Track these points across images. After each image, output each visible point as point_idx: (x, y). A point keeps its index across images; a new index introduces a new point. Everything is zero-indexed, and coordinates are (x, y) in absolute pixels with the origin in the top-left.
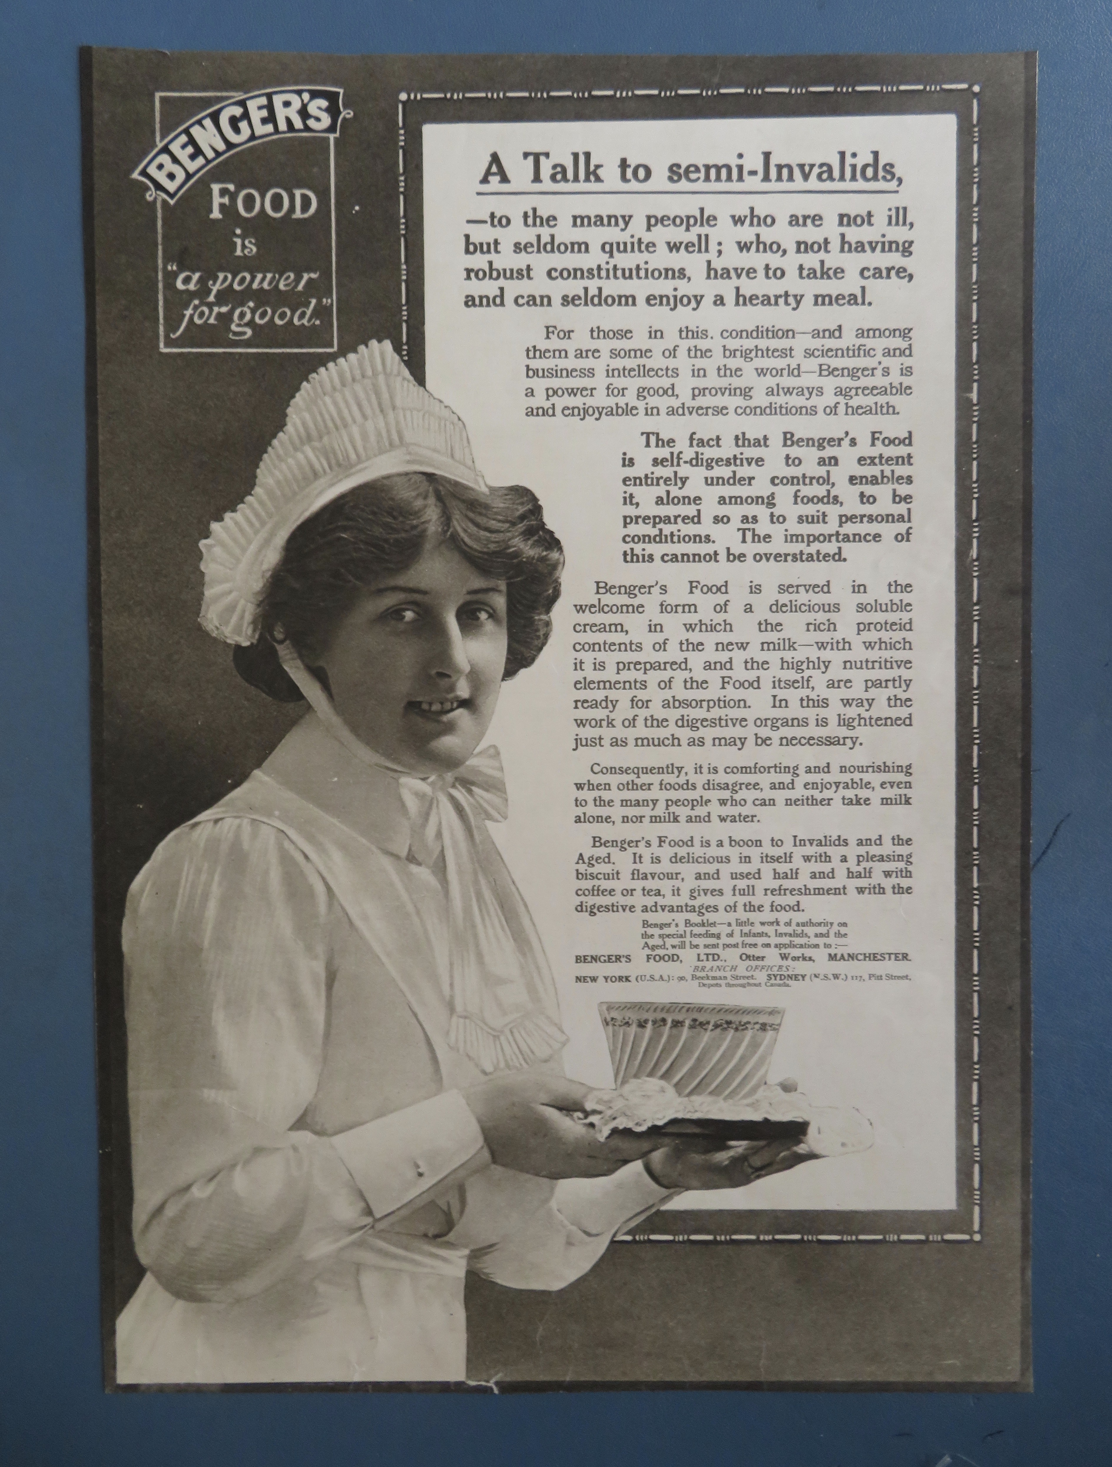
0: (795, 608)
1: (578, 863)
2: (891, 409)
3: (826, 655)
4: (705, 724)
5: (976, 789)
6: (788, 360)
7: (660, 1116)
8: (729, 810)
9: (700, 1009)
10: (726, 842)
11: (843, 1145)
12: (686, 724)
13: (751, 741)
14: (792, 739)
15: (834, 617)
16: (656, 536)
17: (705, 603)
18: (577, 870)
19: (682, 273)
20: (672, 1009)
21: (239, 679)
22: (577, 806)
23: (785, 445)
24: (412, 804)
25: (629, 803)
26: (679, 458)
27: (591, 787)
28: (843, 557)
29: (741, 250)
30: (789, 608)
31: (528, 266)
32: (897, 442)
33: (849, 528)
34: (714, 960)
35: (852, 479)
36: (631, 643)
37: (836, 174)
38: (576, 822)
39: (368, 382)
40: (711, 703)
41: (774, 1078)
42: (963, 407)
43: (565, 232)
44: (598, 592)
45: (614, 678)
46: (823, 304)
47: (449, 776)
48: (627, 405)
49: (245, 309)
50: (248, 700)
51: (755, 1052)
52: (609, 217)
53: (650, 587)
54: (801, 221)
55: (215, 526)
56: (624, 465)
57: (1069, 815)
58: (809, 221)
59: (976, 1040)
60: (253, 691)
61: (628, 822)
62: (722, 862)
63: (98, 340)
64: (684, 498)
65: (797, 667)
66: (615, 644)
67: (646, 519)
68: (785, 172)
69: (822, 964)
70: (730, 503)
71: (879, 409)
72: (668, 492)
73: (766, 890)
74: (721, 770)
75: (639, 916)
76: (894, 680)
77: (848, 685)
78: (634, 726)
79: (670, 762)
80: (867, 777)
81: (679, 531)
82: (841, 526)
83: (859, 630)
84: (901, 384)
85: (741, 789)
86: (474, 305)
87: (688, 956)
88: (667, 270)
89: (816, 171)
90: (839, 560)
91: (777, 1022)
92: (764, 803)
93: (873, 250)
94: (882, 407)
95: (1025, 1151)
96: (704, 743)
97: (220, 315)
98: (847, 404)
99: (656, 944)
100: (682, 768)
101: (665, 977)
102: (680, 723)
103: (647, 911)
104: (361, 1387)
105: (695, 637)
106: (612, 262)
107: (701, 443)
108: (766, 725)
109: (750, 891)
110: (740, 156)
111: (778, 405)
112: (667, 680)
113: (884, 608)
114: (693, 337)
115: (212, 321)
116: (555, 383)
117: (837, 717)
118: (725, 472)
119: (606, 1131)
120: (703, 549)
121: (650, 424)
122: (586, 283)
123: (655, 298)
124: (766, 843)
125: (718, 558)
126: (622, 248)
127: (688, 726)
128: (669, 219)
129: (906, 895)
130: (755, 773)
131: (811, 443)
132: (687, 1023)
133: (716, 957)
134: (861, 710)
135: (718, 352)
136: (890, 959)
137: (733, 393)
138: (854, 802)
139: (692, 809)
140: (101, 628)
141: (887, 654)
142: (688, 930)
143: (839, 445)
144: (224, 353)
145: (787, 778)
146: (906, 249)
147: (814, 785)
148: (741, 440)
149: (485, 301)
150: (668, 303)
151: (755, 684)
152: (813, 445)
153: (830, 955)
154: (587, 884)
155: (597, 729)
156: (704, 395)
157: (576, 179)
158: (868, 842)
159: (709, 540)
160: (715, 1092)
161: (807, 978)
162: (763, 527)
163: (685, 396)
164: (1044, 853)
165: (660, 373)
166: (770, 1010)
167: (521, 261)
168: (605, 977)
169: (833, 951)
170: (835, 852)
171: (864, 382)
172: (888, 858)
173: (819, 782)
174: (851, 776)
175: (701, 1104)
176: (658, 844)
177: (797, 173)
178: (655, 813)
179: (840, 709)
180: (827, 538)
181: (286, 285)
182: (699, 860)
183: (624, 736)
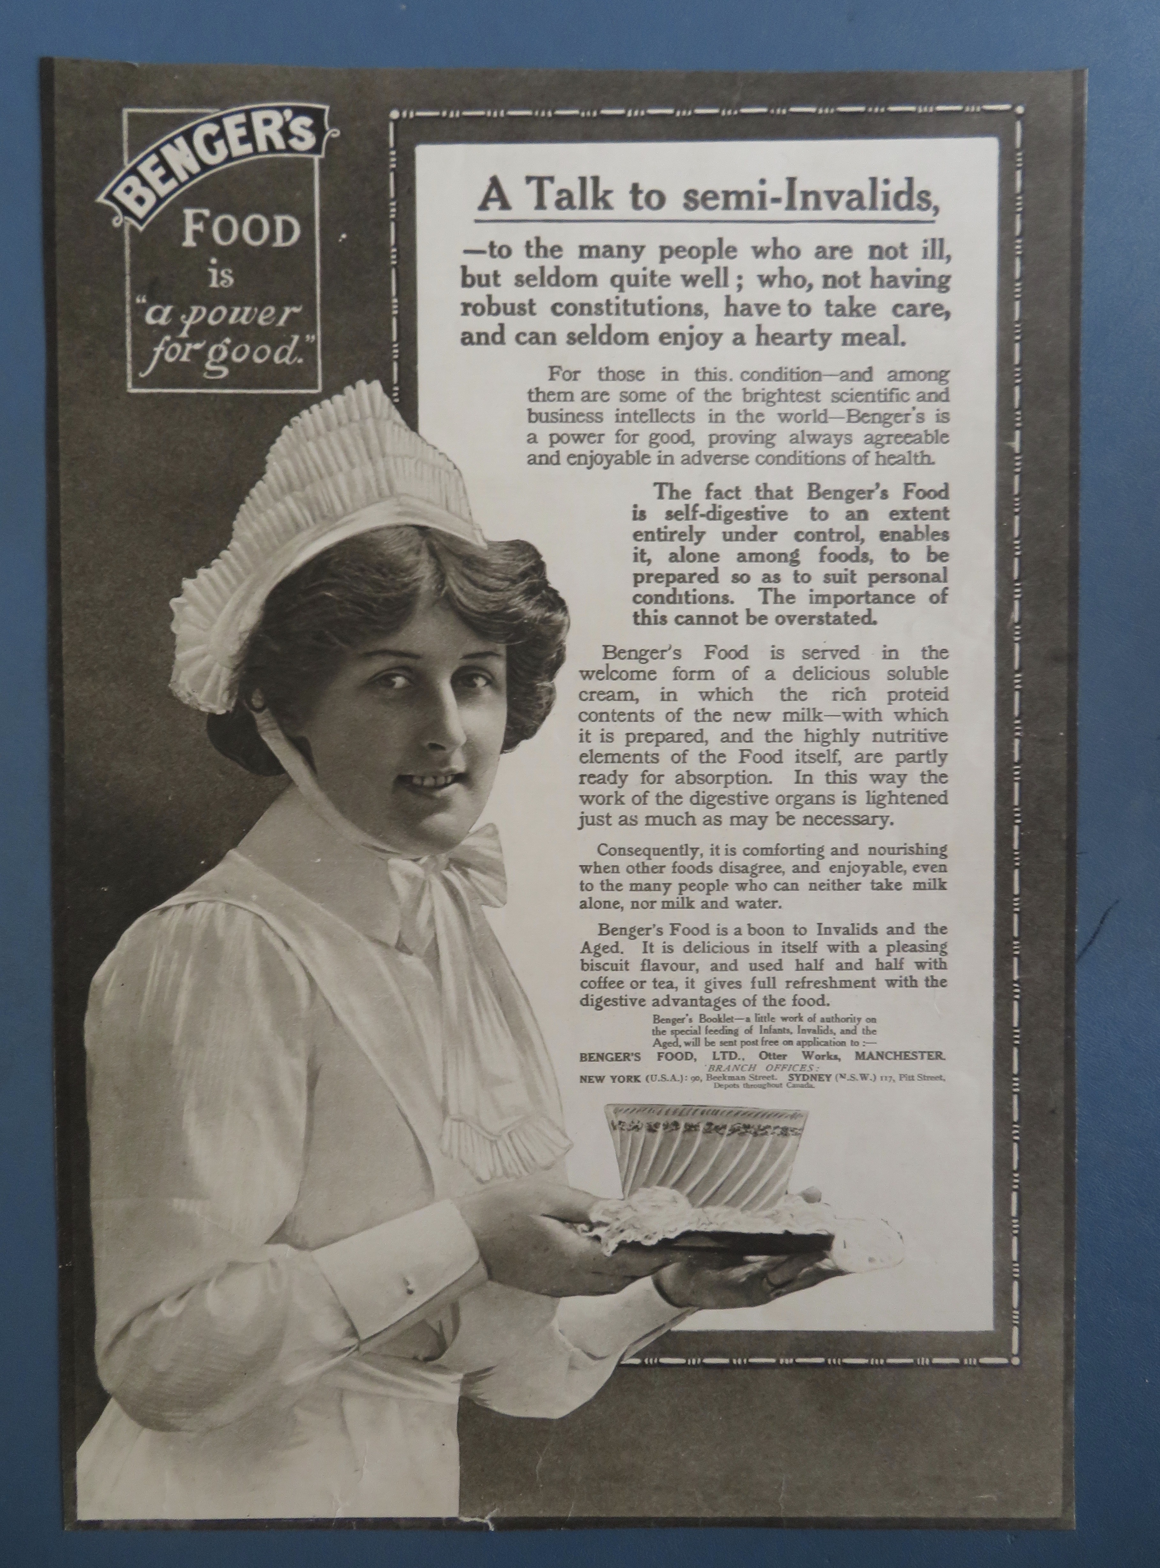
0: (822, 676)
1: (583, 952)
2: (926, 459)
3: (854, 726)
4: (722, 801)
5: (1016, 873)
6: (814, 405)
7: (672, 1228)
8: (748, 896)
9: (716, 1112)
10: (745, 930)
11: (871, 1260)
12: (701, 801)
13: (772, 820)
14: (817, 818)
15: (862, 685)
16: (669, 596)
17: (723, 669)
18: (583, 961)
19: (698, 310)
20: (685, 1112)
21: (213, 751)
22: (582, 890)
23: (810, 497)
24: (402, 888)
25: (639, 887)
26: (695, 511)
27: (598, 869)
28: (873, 619)
29: (763, 283)
30: (814, 675)
31: (531, 300)
32: (932, 494)
33: (880, 589)
34: (731, 1058)
35: (883, 535)
36: (642, 713)
37: (867, 202)
38: (581, 907)
39: (354, 425)
40: (729, 779)
41: (797, 1188)
42: (1004, 457)
43: (571, 264)
44: (606, 658)
45: (623, 750)
46: (852, 343)
47: (443, 858)
48: (638, 452)
49: (221, 346)
50: (223, 773)
51: (776, 1159)
52: (620, 248)
53: (663, 651)
54: (828, 253)
55: (187, 583)
56: (635, 519)
57: (1117, 902)
58: (837, 253)
59: (1015, 1146)
60: (229, 763)
61: (638, 907)
62: (740, 951)
63: (60, 379)
64: (700, 554)
65: (823, 739)
66: (624, 714)
67: (658, 577)
68: (811, 199)
69: (848, 1062)
70: (751, 560)
71: (914, 459)
72: (683, 548)
73: (788, 982)
74: (739, 851)
75: (650, 1010)
76: (928, 754)
77: (878, 759)
78: (645, 804)
79: (683, 843)
80: (898, 859)
81: (694, 590)
82: (871, 586)
83: (890, 700)
84: (937, 431)
85: (761, 872)
86: (471, 343)
87: (703, 1054)
88: (682, 306)
89: (845, 198)
90: (869, 623)
91: (800, 1126)
92: (786, 888)
93: (907, 285)
94: (916, 456)
95: (1068, 1268)
96: (721, 822)
97: (193, 352)
98: (878, 453)
99: (668, 1041)
100: (697, 849)
101: (678, 1078)
102: (695, 800)
103: (658, 1005)
104: (344, 1524)
105: (712, 706)
106: (623, 297)
107: (719, 494)
108: (789, 803)
109: (771, 983)
110: (763, 181)
111: (803, 455)
112: (681, 753)
113: (917, 675)
114: (710, 380)
115: (184, 359)
116: (560, 428)
117: (866, 795)
118: (745, 526)
119: (613, 1245)
120: (722, 610)
121: (663, 474)
122: (594, 319)
123: (669, 337)
124: (789, 931)
125: (737, 620)
126: (633, 281)
127: (704, 803)
128: (684, 250)
129: (940, 988)
130: (778, 854)
131: (838, 494)
132: (702, 1127)
133: (733, 1055)
134: (892, 787)
135: (737, 395)
136: (922, 1058)
137: (754, 440)
138: (885, 887)
139: (708, 894)
141: (920, 726)
142: (703, 1025)
143: (869, 498)
144: (198, 394)
145: (811, 860)
146: (943, 284)
147: (841, 869)
148: (762, 491)
149: (483, 338)
150: (683, 343)
151: (777, 758)
152: (841, 498)
153: (857, 1053)
154: (593, 976)
155: (605, 806)
156: (722, 442)
157: (583, 206)
158: (900, 930)
159: (728, 601)
160: (733, 1203)
161: (832, 1078)
162: (786, 587)
163: (701, 443)
164: (1090, 943)
165: (675, 418)
166: (792, 1113)
167: (523, 295)
168: (612, 1077)
169: (860, 1049)
170: (864, 942)
171: (896, 429)
172: (922, 948)
173: (846, 864)
174: (882, 858)
175: (717, 1216)
176: (670, 932)
177: (824, 201)
178: (668, 898)
179: (870, 785)
180: (856, 599)
181: (266, 320)
182: (716, 949)
183: (634, 814)
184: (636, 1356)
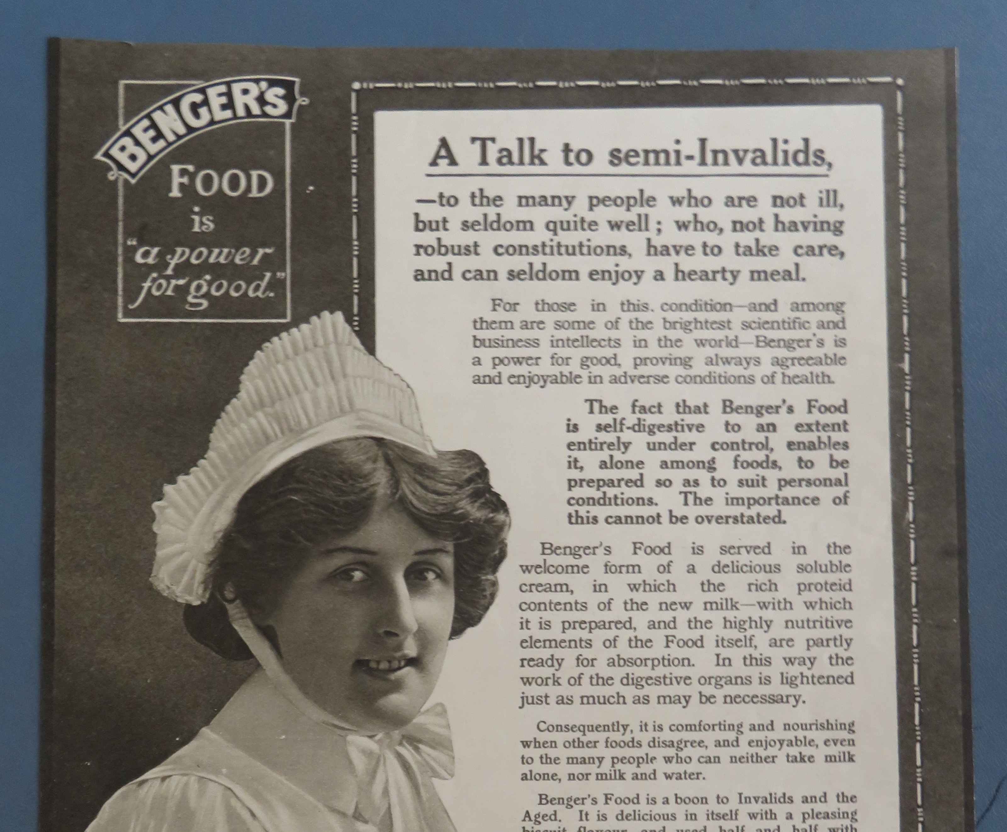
0: (737, 569)
1: (524, 820)
2: (826, 379)
3: (768, 614)
4: (650, 682)
5: (918, 746)
6: (726, 332)
8: (674, 768)
10: (672, 800)
12: (630, 682)
13: (695, 699)
14: (735, 697)
15: (775, 577)
16: (600, 498)
17: (649, 563)
18: (524, 828)
19: (623, 250)
21: (189, 639)
22: (523, 763)
23: (725, 412)
25: (575, 760)
26: (622, 424)
27: (537, 744)
28: (782, 519)
29: (679, 228)
30: (731, 569)
31: (476, 243)
32: (832, 409)
33: (789, 492)
35: (790, 445)
36: (576, 603)
37: (769, 159)
38: (522, 779)
39: (319, 350)
40: (655, 662)
42: (895, 377)
43: (511, 212)
44: (543, 553)
45: (559, 636)
46: (759, 279)
47: (396, 734)
49: (202, 282)
50: (197, 658)
52: (553, 197)
53: (594, 547)
54: (736, 202)
55: (168, 489)
56: (568, 431)
58: (744, 202)
61: (574, 779)
62: (668, 819)
63: (59, 310)
64: (627, 462)
65: (740, 625)
66: (560, 604)
67: (590, 482)
68: (720, 157)
70: (672, 467)
71: (815, 378)
72: (611, 457)
74: (666, 727)
76: (835, 639)
77: (790, 643)
78: (580, 684)
79: (615, 720)
80: (810, 735)
81: (622, 494)
82: (780, 489)
83: (799, 590)
84: (835, 355)
85: (686, 746)
86: (423, 279)
88: (609, 247)
89: (750, 156)
90: (780, 522)
92: (709, 760)
93: (806, 229)
94: (817, 376)
96: (648, 701)
97: (177, 287)
98: (783, 374)
102: (625, 681)
105: (639, 597)
106: (556, 239)
107: (643, 410)
108: (710, 684)
110: (678, 142)
111: (717, 375)
112: (611, 639)
113: (824, 568)
114: (635, 310)
115: (169, 293)
116: (502, 352)
117: (780, 676)
118: (666, 437)
120: (646, 511)
121: (594, 392)
122: (531, 258)
123: (598, 273)
124: (712, 800)
125: (661, 519)
126: (565, 226)
127: (633, 684)
128: (610, 199)
130: (700, 730)
131: (749, 410)
134: (804, 669)
135: (658, 324)
137: (673, 363)
138: (798, 759)
139: (638, 766)
140: (53, 588)
141: (827, 614)
143: (777, 412)
144: (181, 323)
145: (731, 736)
146: (838, 228)
147: (759, 743)
148: (682, 407)
149: (433, 275)
150: (610, 279)
151: (699, 643)
152: (752, 412)
155: (543, 687)
156: (646, 364)
157: (521, 162)
158: (813, 799)
159: (652, 503)
162: (705, 490)
163: (627, 365)
164: (988, 810)
165: (603, 343)
167: (469, 238)
170: (780, 809)
171: (800, 352)
172: (835, 815)
173: (763, 739)
174: (796, 733)
176: (604, 801)
177: (732, 158)
178: (601, 770)
179: (783, 667)
180: (767, 501)
181: (242, 260)
182: (646, 817)
183: (570, 694)
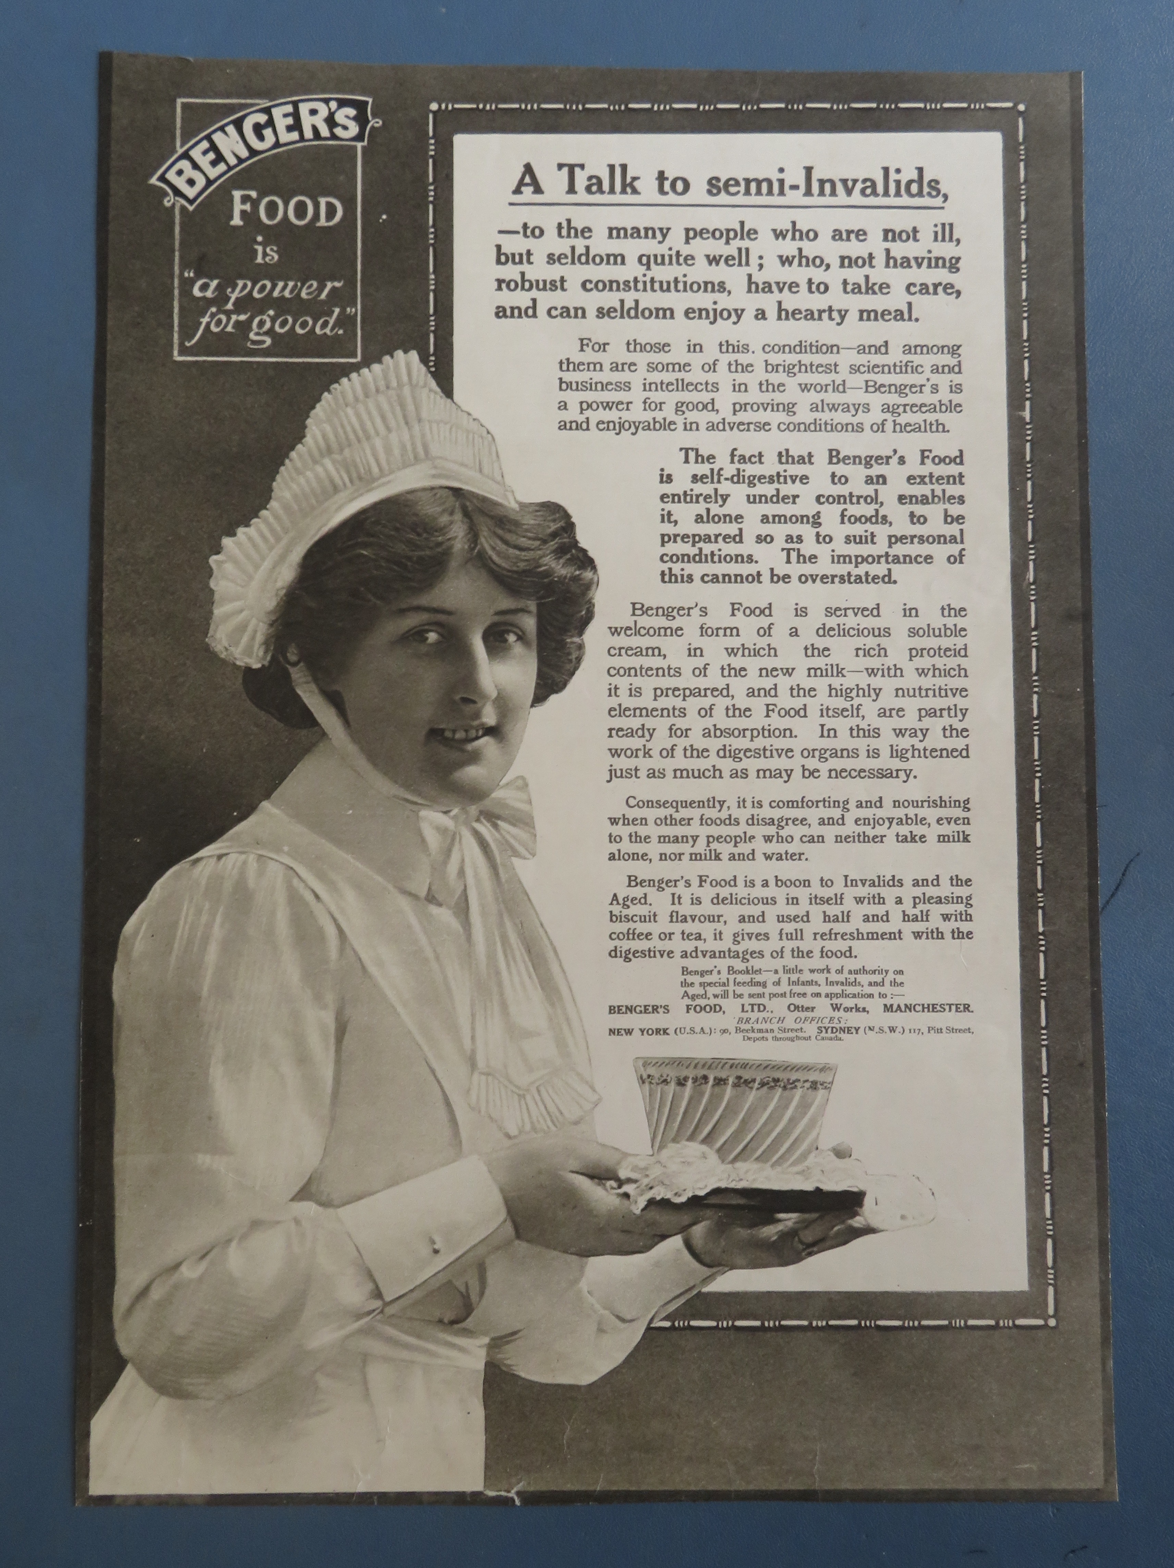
0: (844, 632)
1: (611, 904)
2: (940, 427)
3: (877, 682)
4: (748, 754)
5: (1038, 825)
6: (833, 376)
7: (701, 1185)
8: (774, 847)
9: (745, 1066)
10: (772, 882)
11: (903, 1217)
12: (727, 754)
13: (797, 774)
14: (841, 771)
15: (884, 641)
16: (695, 555)
17: (748, 626)
18: (611, 912)
19: (721, 287)
20: (714, 1065)
21: (248, 704)
22: (611, 842)
23: (830, 462)
25: (667, 839)
26: (719, 475)
27: (626, 821)
28: (893, 579)
29: (783, 263)
30: (836, 632)
31: (562, 277)
32: (947, 460)
33: (899, 549)
34: (760, 1011)
35: (901, 498)
36: (669, 668)
37: (880, 189)
38: (610, 859)
39: (391, 392)
40: (756, 733)
41: (827, 1142)
42: (1015, 425)
43: (601, 244)
44: (634, 614)
45: (651, 705)
46: (868, 319)
47: (473, 810)
48: (664, 419)
49: (265, 317)
50: (257, 725)
51: (805, 1114)
52: (647, 229)
53: (689, 609)
54: (844, 236)
55: (227, 541)
56: (662, 482)
57: (1138, 854)
58: (852, 236)
59: (1045, 1101)
61: (666, 859)
62: (767, 903)
63: (109, 347)
64: (725, 516)
65: (846, 693)
66: (651, 669)
67: (685, 537)
68: (827, 187)
69: (876, 1015)
70: (774, 522)
71: (928, 427)
72: (708, 510)
73: (815, 934)
74: (766, 804)
75: (678, 962)
76: (949, 709)
77: (901, 713)
78: (672, 756)
79: (711, 796)
80: (922, 812)
81: (720, 550)
82: (891, 547)
83: (911, 656)
84: (950, 401)
85: (787, 824)
86: (505, 316)
87: (731, 1006)
88: (706, 283)
89: (859, 186)
90: (889, 582)
91: (830, 1080)
92: (812, 840)
93: (919, 265)
94: (931, 424)
95: (1102, 1225)
96: (747, 775)
97: (238, 323)
98: (894, 421)
99: (696, 993)
100: (724, 801)
101: (707, 1030)
102: (721, 753)
103: (686, 957)
104: (365, 1498)
105: (737, 662)
106: (650, 274)
107: (743, 459)
108: (813, 756)
110: (782, 170)
111: (823, 422)
112: (707, 707)
113: (937, 632)
114: (733, 352)
115: (229, 329)
116: (590, 396)
117: (890, 748)
118: (768, 490)
119: (642, 1203)
120: (746, 569)
121: (689, 439)
122: (622, 295)
123: (694, 312)
124: (815, 883)
125: (761, 578)
127: (730, 756)
128: (708, 232)
129: (966, 941)
130: (803, 807)
131: (857, 460)
132: (731, 1080)
133: (762, 1008)
134: (915, 741)
135: (759, 367)
136: (950, 1010)
137: (775, 409)
138: (909, 839)
139: (735, 846)
140: (101, 648)
141: (940, 682)
142: (731, 978)
143: (887, 463)
144: (242, 362)
145: (836, 813)
146: (953, 265)
147: (866, 821)
148: (784, 457)
149: (516, 312)
150: (707, 317)
151: (802, 712)
152: (860, 463)
153: (885, 1005)
154: (622, 927)
155: (633, 759)
156: (746, 410)
157: (612, 191)
158: (925, 882)
159: (752, 561)
160: (762, 1159)
161: (861, 1031)
162: (809, 547)
163: (725, 411)
164: (1113, 895)
165: (699, 387)
166: (821, 1066)
167: (554, 272)
168: (641, 1029)
169: (888, 1001)
170: (889, 894)
171: (912, 399)
172: (948, 900)
173: (871, 817)
174: (906, 811)
175: (747, 1172)
176: (698, 884)
177: (840, 188)
178: (695, 850)
179: (894, 740)
180: (876, 559)
181: (308, 294)
182: (743, 901)
183: (662, 767)
184: (665, 1319)
